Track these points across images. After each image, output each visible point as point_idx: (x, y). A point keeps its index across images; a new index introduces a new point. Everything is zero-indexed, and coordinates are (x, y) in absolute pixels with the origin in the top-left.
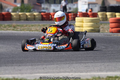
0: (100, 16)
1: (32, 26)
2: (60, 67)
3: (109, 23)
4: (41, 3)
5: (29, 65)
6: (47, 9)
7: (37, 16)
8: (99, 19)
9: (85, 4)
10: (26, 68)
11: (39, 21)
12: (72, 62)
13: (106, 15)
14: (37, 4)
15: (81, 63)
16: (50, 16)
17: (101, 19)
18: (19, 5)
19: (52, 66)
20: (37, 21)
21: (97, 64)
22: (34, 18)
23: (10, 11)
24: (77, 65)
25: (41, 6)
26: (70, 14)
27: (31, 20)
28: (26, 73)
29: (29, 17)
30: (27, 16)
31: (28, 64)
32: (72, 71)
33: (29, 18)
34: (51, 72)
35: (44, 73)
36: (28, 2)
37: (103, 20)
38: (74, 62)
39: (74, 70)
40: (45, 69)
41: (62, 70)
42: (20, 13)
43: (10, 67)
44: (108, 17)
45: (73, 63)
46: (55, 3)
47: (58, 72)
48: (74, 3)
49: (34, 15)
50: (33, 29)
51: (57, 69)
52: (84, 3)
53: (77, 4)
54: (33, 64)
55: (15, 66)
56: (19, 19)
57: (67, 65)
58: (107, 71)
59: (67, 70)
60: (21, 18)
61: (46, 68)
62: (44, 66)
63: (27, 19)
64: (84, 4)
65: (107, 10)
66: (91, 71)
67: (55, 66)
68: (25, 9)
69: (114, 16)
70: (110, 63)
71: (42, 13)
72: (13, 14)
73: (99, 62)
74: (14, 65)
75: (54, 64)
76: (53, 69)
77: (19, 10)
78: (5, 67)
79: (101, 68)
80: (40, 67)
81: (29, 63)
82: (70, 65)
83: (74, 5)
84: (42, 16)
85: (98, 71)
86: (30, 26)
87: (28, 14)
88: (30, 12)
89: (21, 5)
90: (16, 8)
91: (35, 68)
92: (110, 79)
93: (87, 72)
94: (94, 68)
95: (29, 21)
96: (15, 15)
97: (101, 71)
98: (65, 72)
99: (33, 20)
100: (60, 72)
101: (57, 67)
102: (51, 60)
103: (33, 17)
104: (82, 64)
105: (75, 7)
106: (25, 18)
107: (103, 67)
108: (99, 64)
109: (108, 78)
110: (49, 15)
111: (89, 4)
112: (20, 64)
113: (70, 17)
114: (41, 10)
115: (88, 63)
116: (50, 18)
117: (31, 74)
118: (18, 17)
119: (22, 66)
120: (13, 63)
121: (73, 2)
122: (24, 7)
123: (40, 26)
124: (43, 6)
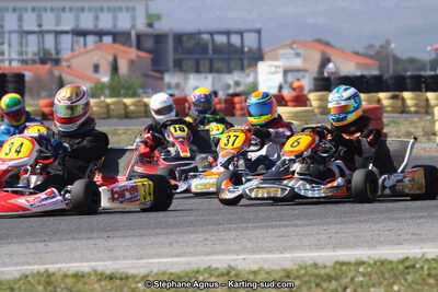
0: (315, 103)
2: (213, 238)
4: (162, 72)
5: (134, 236)
6: (177, 86)
8: (312, 111)
9: (276, 72)
10: (124, 244)
12: (245, 225)
14: (153, 73)
15: (268, 227)
16: (187, 105)
17: (316, 111)
18: (105, 79)
19: (192, 236)
21: (309, 228)
22: (145, 113)
24: (258, 232)
25: (162, 79)
26: (236, 99)
27: (137, 117)
28: (125, 258)
29: (132, 108)
30: (125, 106)
31: (131, 233)
32: (244, 250)
33: (133, 112)
34: (191, 254)
35: (172, 257)
36: (129, 70)
37: (321, 114)
38: (250, 225)
39: (250, 245)
40: (175, 244)
41: (218, 247)
42: (109, 100)
43: (83, 241)
45: (247, 228)
46: (198, 71)
47: (208, 254)
48: (247, 71)
49: (145, 105)
51: (205, 244)
52: (273, 69)
53: (256, 73)
54: (142, 232)
55: (97, 238)
56: (107, 114)
57: (233, 234)
58: (334, 248)
59: (233, 248)
60: (111, 113)
61: (177, 242)
62: (173, 238)
63: (127, 115)
64: (272, 73)
66: (293, 248)
67: (200, 237)
68: (123, 87)
70: (343, 226)
73: (314, 225)
74: (94, 236)
75: (197, 233)
76: (195, 245)
77: (107, 92)
78: (72, 242)
79: (319, 240)
80: (161, 239)
81: (134, 230)
82: (238, 233)
83: (248, 75)
85: (310, 248)
87: (128, 101)
88: (134, 95)
89: (112, 79)
90: (99, 85)
91: (150, 242)
92: (344, 268)
93: (284, 250)
94: (300, 240)
95: (133, 121)
96: (96, 105)
97: (319, 247)
98: (227, 252)
99: (141, 117)
100: (214, 253)
101: (206, 239)
102: (191, 222)
103: (143, 108)
104: (270, 230)
105: (250, 79)
106: (123, 112)
107: (324, 237)
108: (315, 229)
109: (338, 266)
110: (184, 104)
111: (286, 72)
112: (110, 234)
113: (238, 106)
115: (285, 226)
117: (138, 259)
118: (104, 110)
120: (92, 232)
121: (246, 66)
122: (119, 82)
124: (167, 78)
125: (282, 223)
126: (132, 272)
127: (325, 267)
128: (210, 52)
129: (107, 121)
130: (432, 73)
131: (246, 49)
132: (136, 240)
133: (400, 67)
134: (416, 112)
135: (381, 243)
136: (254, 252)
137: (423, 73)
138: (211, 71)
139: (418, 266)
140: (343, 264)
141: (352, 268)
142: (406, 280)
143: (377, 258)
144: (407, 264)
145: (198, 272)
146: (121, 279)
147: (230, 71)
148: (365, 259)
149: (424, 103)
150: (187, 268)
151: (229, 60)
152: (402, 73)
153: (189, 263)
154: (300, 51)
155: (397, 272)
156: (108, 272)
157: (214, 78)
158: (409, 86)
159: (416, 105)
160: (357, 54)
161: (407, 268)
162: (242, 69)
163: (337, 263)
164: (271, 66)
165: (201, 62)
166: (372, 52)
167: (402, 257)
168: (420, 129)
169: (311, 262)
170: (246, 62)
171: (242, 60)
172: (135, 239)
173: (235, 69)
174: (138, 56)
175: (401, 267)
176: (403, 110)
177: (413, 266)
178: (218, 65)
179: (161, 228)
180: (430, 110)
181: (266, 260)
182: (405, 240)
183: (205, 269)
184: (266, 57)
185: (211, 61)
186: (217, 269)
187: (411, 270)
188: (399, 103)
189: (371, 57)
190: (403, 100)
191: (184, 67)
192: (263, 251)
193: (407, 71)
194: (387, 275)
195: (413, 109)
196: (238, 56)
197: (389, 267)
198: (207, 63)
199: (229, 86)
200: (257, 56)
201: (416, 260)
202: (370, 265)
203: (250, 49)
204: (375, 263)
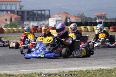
1: (18, 37)
2: (37, 65)
4: (24, 21)
5: (16, 64)
7: (21, 30)
9: (54, 21)
10: (13, 66)
13: (68, 29)
14: (21, 21)
15: (51, 62)
18: (8, 23)
20: (21, 33)
23: (3, 27)
24: (48, 63)
25: (24, 23)
27: (17, 33)
28: (13, 70)
29: (15, 30)
30: (14, 30)
32: (45, 68)
33: (16, 31)
34: (31, 69)
35: (26, 70)
36: (15, 20)
39: (46, 67)
40: (26, 67)
41: (38, 67)
42: (9, 28)
43: (2, 66)
46: (33, 21)
47: (35, 69)
48: (46, 21)
49: (19, 30)
50: (18, 39)
52: (53, 20)
53: (48, 21)
54: (18, 63)
55: (5, 65)
56: (9, 32)
59: (42, 67)
60: (10, 32)
63: (14, 32)
66: (58, 67)
67: (33, 64)
68: (13, 25)
72: (4, 29)
75: (32, 63)
76: (32, 67)
77: (9, 26)
80: (23, 65)
82: (43, 63)
83: (46, 22)
86: (16, 37)
87: (14, 29)
88: (16, 27)
89: (10, 23)
91: (20, 66)
93: (55, 68)
94: (60, 65)
96: (6, 30)
97: (64, 67)
98: (40, 69)
103: (18, 31)
105: (47, 23)
106: (13, 32)
107: (66, 64)
108: (63, 62)
111: (56, 21)
112: (9, 64)
114: (24, 25)
115: (56, 62)
117: (16, 70)
118: (8, 31)
119: (11, 65)
124: (25, 23)
126: (15, 74)
127: (66, 72)
128: (37, 16)
129: (9, 34)
130: (95, 21)
131: (46, 15)
133: (87, 20)
134: (91, 32)
135: (81, 66)
136: (47, 68)
137: (93, 21)
138: (37, 21)
139: (90, 72)
140: (71, 71)
141: (73, 72)
142: (87, 76)
143: (80, 70)
144: (87, 72)
145: (32, 74)
146: (12, 76)
147: (41, 21)
148: (76, 70)
149: (93, 29)
150: (29, 73)
151: (42, 18)
152: (87, 21)
153: (30, 72)
154: (60, 15)
155: (85, 74)
156: (8, 74)
157: (37, 23)
158: (89, 25)
159: (90, 30)
160: (75, 16)
161: (88, 72)
163: (69, 71)
164: (52, 19)
165: (34, 18)
166: (79, 16)
167: (86, 69)
168: (92, 36)
169: (63, 71)
170: (46, 18)
171: (45, 18)
172: (16, 65)
173: (43, 20)
174: (17, 17)
175: (86, 72)
176: (87, 31)
177: (89, 72)
178: (38, 19)
179: (23, 62)
180: (94, 31)
181: (51, 71)
182: (87, 65)
183: (34, 73)
184: (51, 17)
185: (37, 18)
186: (37, 73)
187: (89, 73)
188: (86, 29)
189: (79, 17)
190: (87, 28)
191: (29, 20)
192: (49, 68)
193: (88, 21)
194: (82, 74)
195: (90, 31)
196: (44, 17)
197: (83, 72)
198: (36, 19)
199: (41, 25)
200: (49, 17)
201: (90, 70)
202: (78, 72)
203: (47, 15)
204: (79, 71)
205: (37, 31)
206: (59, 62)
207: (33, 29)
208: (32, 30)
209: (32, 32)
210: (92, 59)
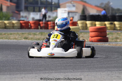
0: (80, 25)
1: (11, 34)
3: (89, 32)
4: (20, 11)
6: (26, 17)
7: (16, 25)
8: (79, 28)
9: (65, 13)
11: (18, 30)
12: (51, 71)
13: (86, 24)
15: (60, 72)
16: (29, 24)
17: (80, 28)
19: (31, 75)
20: (15, 30)
21: (77, 73)
22: (13, 27)
25: (20, 14)
26: (49, 23)
27: (10, 29)
29: (8, 25)
30: (5, 24)
33: (8, 26)
36: (7, 10)
38: (53, 71)
40: (24, 78)
44: (88, 25)
45: (52, 73)
46: (34, 11)
48: (53, 12)
49: (13, 24)
50: (11, 38)
51: (36, 78)
52: (64, 11)
53: (57, 12)
61: (24, 77)
62: (23, 75)
65: (87, 19)
67: (34, 75)
69: (94, 25)
70: (90, 73)
71: (21, 22)
75: (32, 74)
76: (32, 79)
81: (8, 72)
82: (49, 74)
84: (21, 24)
86: (8, 35)
87: (6, 22)
88: (8, 19)
91: (14, 77)
95: (8, 30)
101: (36, 76)
102: (30, 70)
103: (12, 25)
104: (62, 74)
106: (4, 26)
111: (69, 13)
113: (50, 25)
114: (20, 18)
116: (30, 27)
122: (3, 15)
123: (19, 34)
124: (22, 14)
125: (66, 71)
128: (39, 4)
131: (53, 3)
132: (8, 76)
133: (114, 12)
134: (120, 30)
152: (114, 14)
154: (75, 4)
158: (117, 19)
159: (120, 27)
160: (97, 6)
162: (51, 10)
165: (36, 8)
166: (103, 6)
170: (53, 8)
173: (49, 11)
174: (11, 5)
176: (115, 29)
179: (18, 71)
182: (114, 79)
184: (61, 6)
188: (113, 26)
190: (115, 25)
193: (117, 13)
195: (118, 28)
196: (50, 6)
198: (38, 8)
200: (58, 6)
203: (55, 3)
205: (39, 27)
206: (72, 73)
207: (34, 23)
208: (32, 25)
209: (33, 27)
210: (120, 70)
